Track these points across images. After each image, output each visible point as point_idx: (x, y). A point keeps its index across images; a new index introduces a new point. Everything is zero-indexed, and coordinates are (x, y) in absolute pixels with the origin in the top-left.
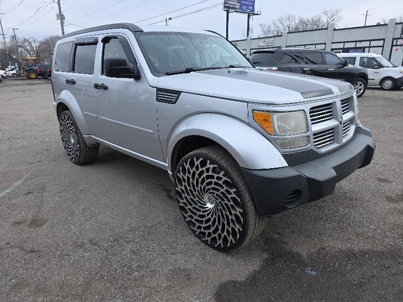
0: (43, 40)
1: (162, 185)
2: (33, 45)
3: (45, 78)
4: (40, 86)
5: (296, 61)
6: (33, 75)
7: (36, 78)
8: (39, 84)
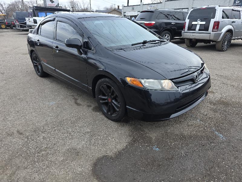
0: (10, 3)
1: (73, 96)
2: (4, 6)
3: (12, 28)
4: (8, 33)
5: (168, 17)
6: (3, 26)
7: (6, 28)
8: (7, 32)
